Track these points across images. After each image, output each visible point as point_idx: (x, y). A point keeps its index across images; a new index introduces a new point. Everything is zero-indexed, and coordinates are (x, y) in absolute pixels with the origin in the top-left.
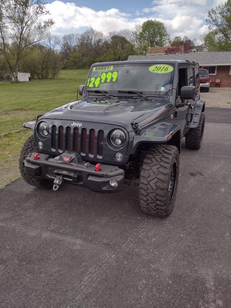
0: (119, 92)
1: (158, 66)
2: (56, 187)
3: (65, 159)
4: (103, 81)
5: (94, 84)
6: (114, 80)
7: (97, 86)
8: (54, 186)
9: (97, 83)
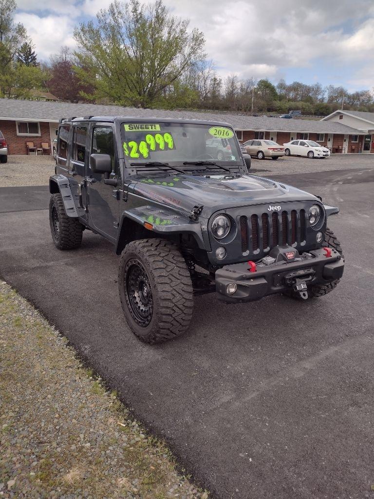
0: (185, 163)
1: (218, 129)
2: (304, 295)
3: (289, 256)
4: (153, 147)
5: (138, 151)
6: (170, 146)
7: (145, 155)
8: (301, 294)
9: (144, 151)
